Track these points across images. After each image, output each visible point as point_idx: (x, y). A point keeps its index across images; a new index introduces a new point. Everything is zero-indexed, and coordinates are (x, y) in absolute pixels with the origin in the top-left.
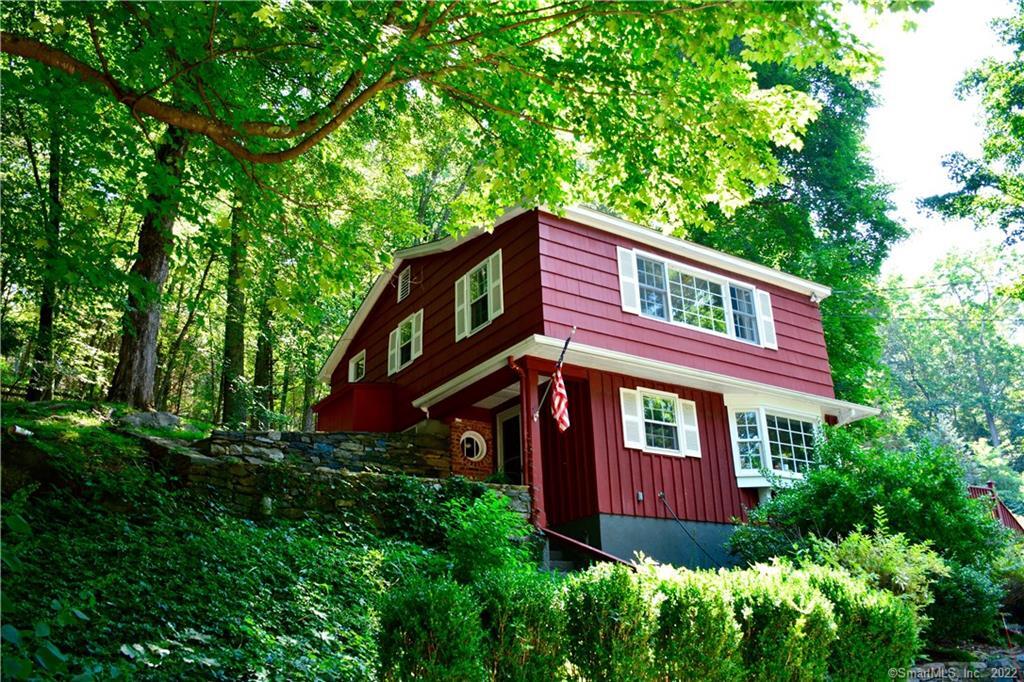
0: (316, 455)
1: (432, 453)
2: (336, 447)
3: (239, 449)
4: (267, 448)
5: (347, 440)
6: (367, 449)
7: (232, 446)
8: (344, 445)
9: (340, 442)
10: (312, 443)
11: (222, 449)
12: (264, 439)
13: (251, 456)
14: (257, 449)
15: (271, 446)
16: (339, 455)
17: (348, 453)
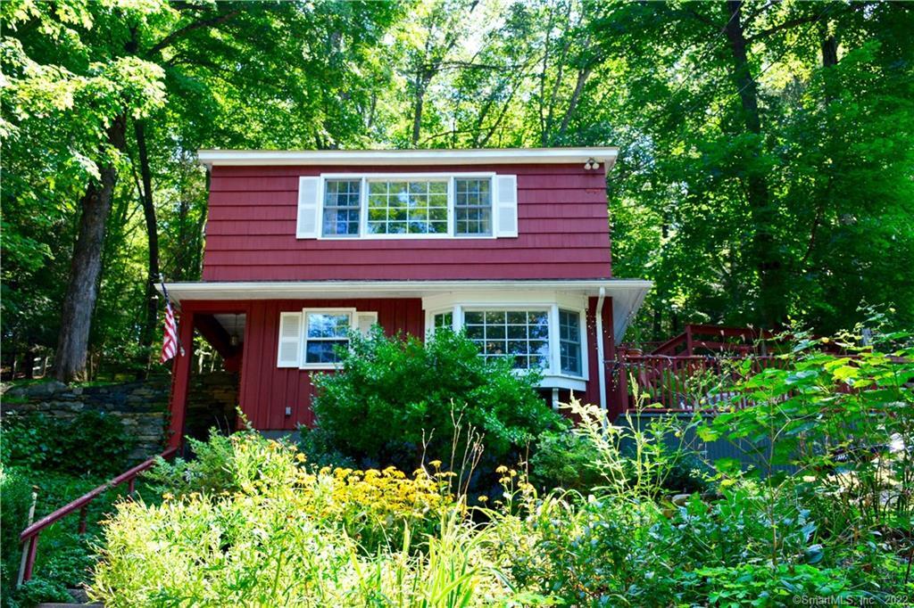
0: (110, 402)
1: (218, 389)
2: (129, 394)
3: (47, 405)
4: (72, 401)
5: (140, 387)
6: (157, 392)
7: (42, 404)
8: (137, 391)
9: (133, 389)
10: (109, 393)
11: (34, 407)
12: (69, 395)
13: (57, 409)
14: (62, 404)
15: (74, 400)
16: (131, 399)
17: (139, 398)
